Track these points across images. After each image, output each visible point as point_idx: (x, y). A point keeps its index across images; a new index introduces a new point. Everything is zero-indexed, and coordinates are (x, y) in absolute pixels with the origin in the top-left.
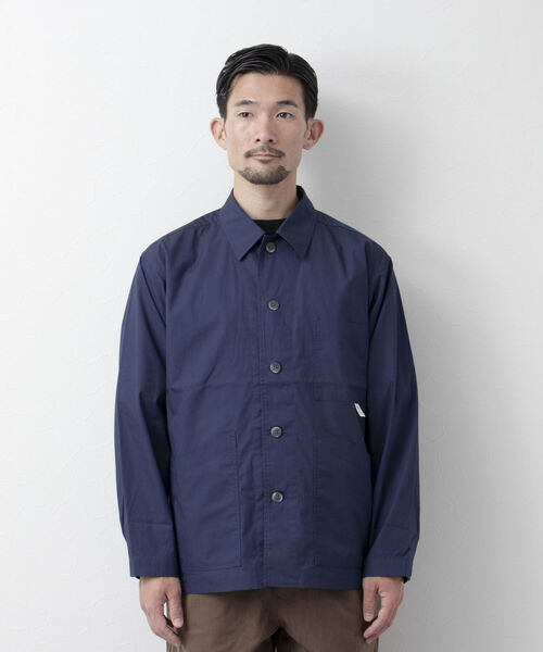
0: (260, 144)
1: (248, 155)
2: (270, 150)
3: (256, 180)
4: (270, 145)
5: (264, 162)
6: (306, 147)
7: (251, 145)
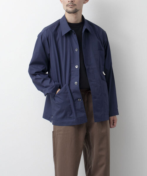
0: (69, 2)
1: (67, 6)
2: (72, 4)
3: (69, 13)
4: (72, 2)
5: (71, 7)
6: (84, 3)
7: (67, 3)
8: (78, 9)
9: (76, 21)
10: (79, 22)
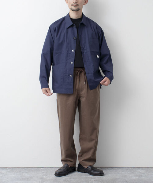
0: (74, 3)
1: (72, 5)
2: (76, 4)
3: (73, 10)
5: (75, 7)
6: (84, 4)
7: (72, 3)
8: (80, 8)
9: (77, 17)
10: (79, 17)
